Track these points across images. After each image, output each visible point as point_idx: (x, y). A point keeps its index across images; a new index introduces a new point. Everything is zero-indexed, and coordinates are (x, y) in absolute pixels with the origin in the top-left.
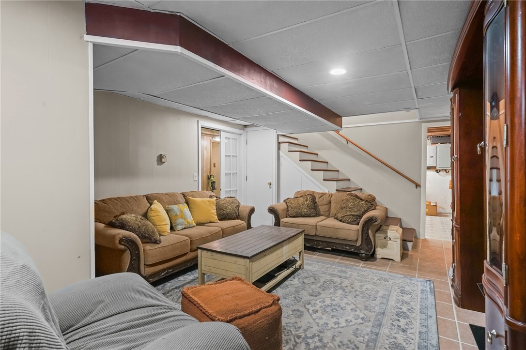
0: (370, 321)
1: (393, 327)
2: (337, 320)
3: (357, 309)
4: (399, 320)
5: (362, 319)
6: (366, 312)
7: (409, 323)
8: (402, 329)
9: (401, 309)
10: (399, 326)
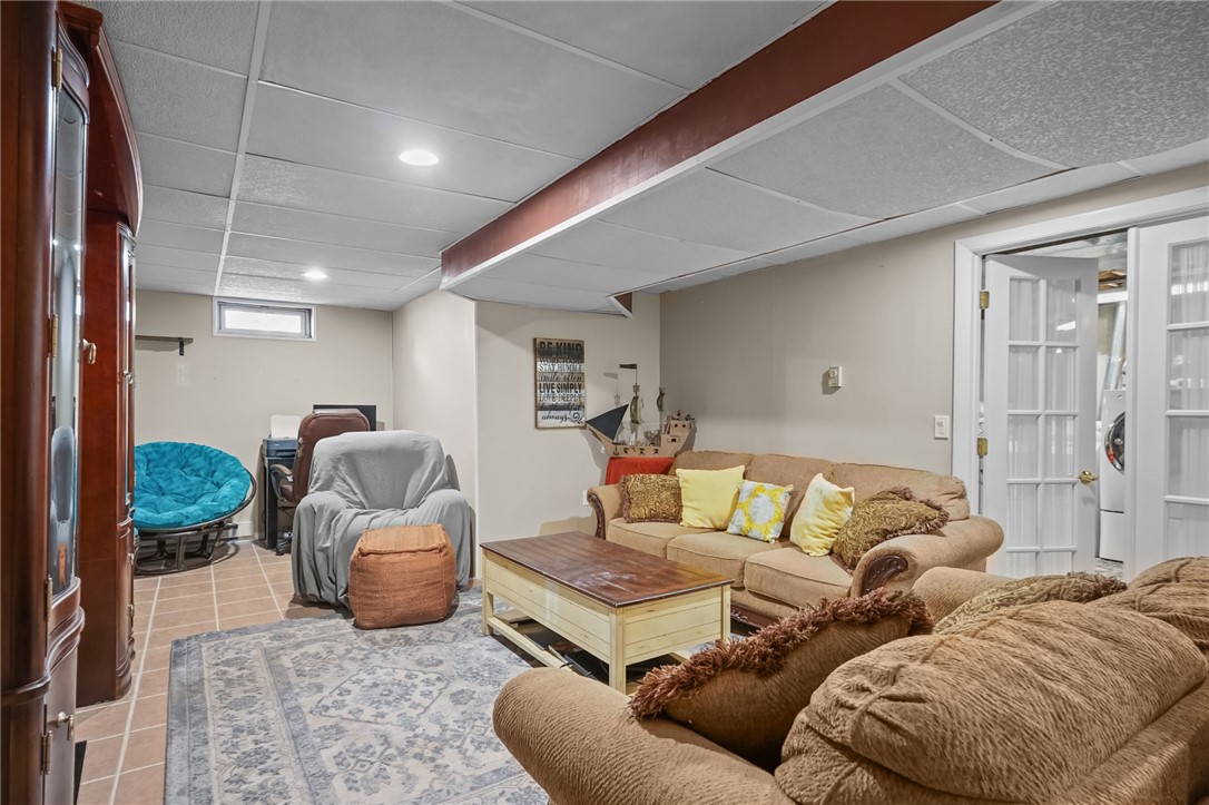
0: (311, 712)
1: (262, 725)
2: (363, 684)
3: (351, 717)
4: (256, 742)
5: (327, 708)
6: (331, 722)
7: (232, 749)
8: (242, 731)
9: (262, 772)
10: (251, 732)
